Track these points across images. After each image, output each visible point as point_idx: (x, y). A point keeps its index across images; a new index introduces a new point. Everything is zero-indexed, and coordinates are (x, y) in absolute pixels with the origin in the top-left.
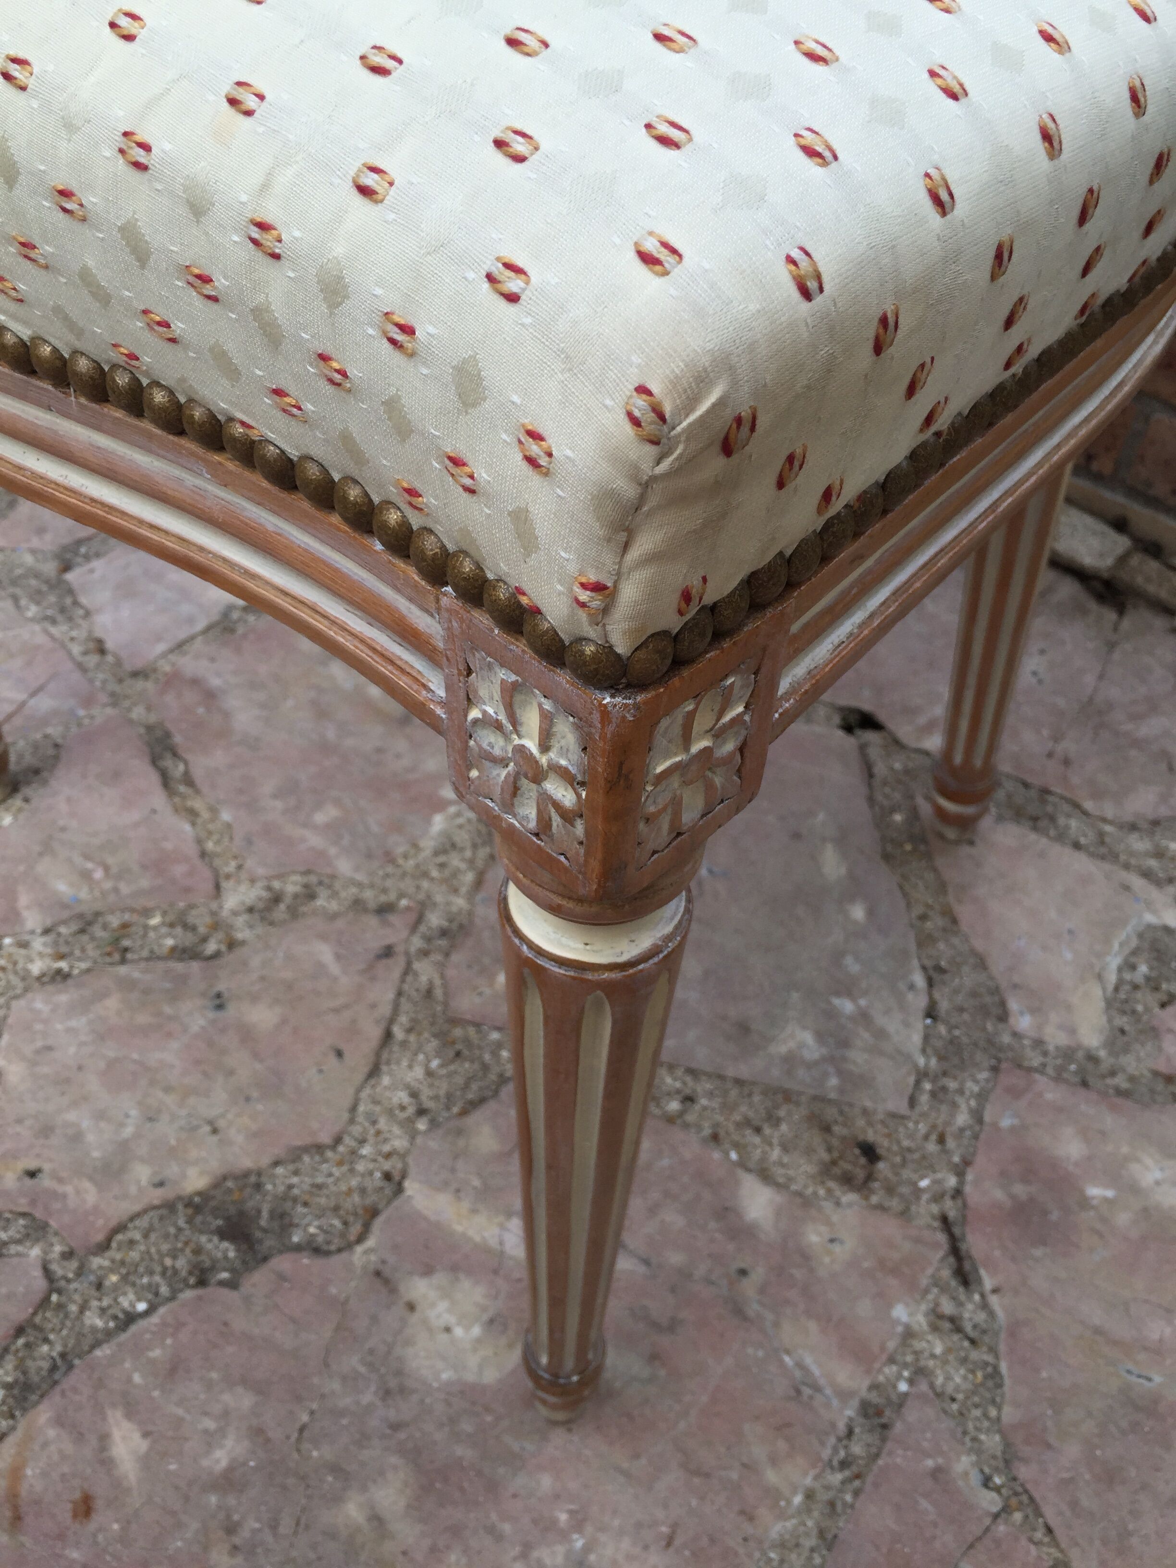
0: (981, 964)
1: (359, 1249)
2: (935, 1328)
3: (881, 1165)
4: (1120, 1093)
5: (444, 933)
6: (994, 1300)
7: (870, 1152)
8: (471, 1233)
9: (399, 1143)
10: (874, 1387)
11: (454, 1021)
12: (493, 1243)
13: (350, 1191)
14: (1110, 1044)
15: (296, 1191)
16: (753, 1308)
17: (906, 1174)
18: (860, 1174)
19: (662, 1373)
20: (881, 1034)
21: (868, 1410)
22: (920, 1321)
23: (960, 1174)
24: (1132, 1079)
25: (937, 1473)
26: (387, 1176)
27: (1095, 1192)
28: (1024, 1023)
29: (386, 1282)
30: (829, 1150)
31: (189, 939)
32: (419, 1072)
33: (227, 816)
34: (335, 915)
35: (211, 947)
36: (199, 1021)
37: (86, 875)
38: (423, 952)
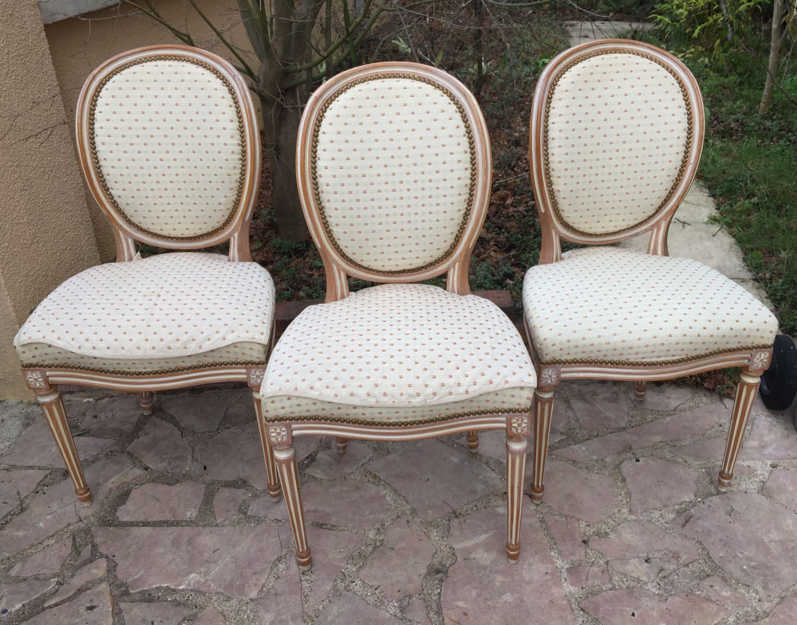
0: (491, 458)
1: (458, 559)
5: (412, 513)
7: (506, 493)
9: (445, 543)
11: (431, 523)
12: (474, 543)
13: (447, 554)
15: (439, 560)
20: (489, 477)
21: (541, 522)
22: (535, 507)
25: (555, 521)
26: (450, 548)
29: (467, 559)
31: (373, 546)
32: (435, 533)
33: (350, 525)
34: (392, 524)
35: (378, 544)
36: (393, 553)
37: (340, 552)
38: (413, 517)
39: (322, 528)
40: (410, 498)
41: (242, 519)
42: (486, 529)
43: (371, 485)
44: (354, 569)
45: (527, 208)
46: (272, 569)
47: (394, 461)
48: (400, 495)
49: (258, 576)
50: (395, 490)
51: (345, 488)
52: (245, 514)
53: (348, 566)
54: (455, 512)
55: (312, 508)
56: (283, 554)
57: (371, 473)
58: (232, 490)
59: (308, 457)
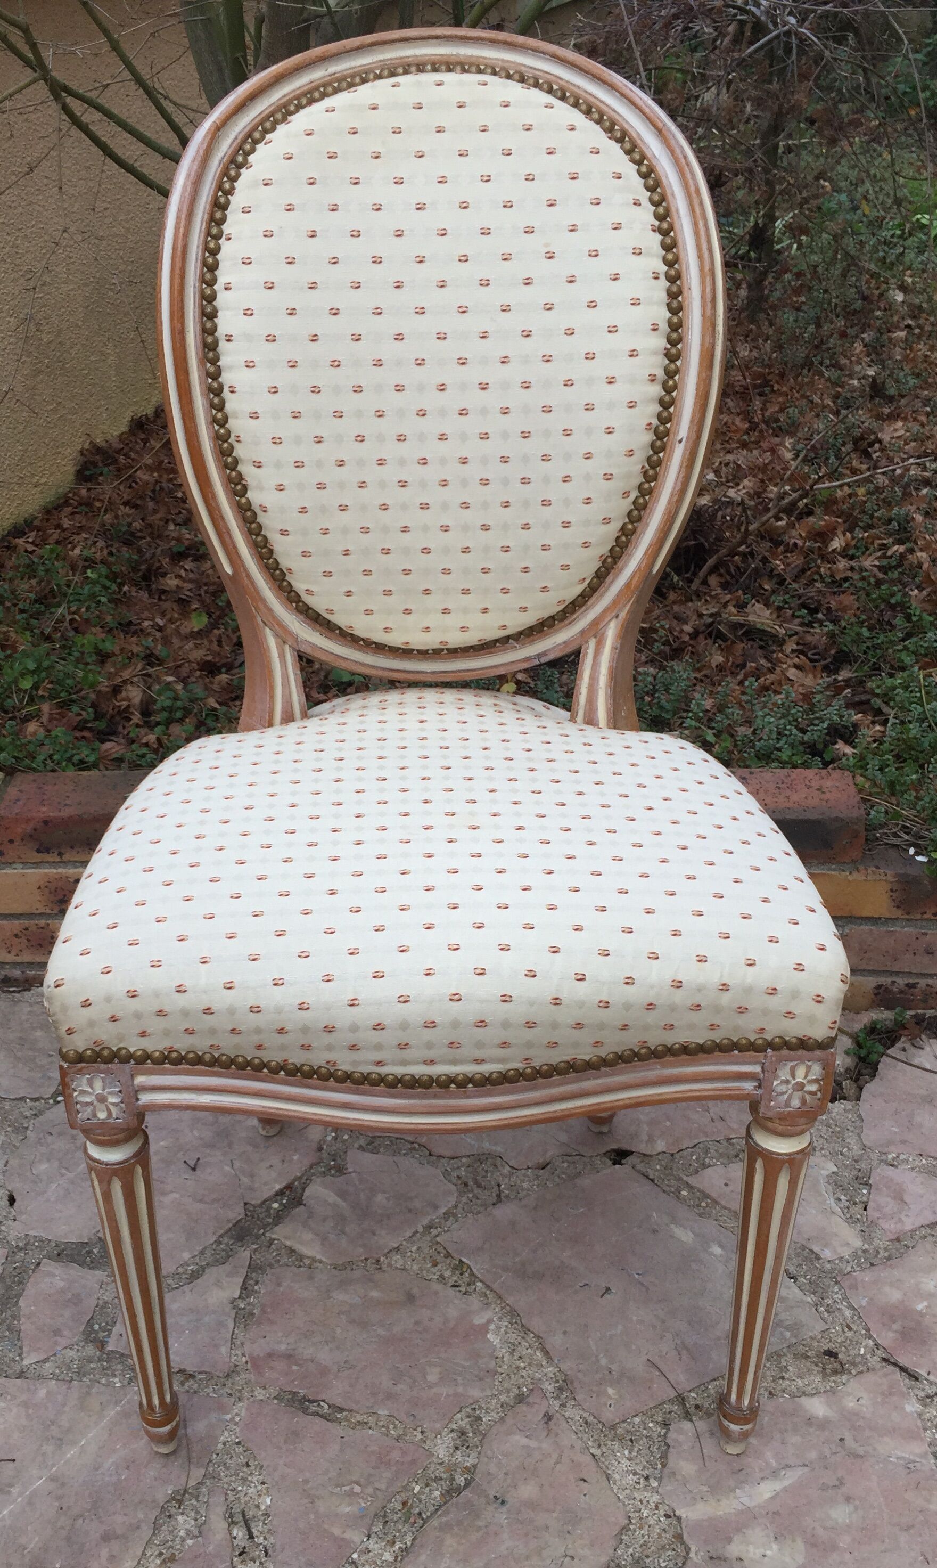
1: (692, 1555)
2: (925, 1405)
3: (840, 1356)
4: (889, 1258)
5: (561, 1389)
6: (931, 1378)
7: (831, 1354)
8: (727, 1511)
9: (655, 1498)
10: (930, 1445)
11: (613, 1427)
12: (740, 1507)
13: (660, 1536)
14: (864, 1241)
15: (637, 1555)
16: (861, 1451)
17: (852, 1352)
18: (838, 1366)
19: (857, 1502)
22: (918, 1407)
23: (870, 1337)
24: (886, 1249)
26: (667, 1516)
27: (920, 1307)
28: (827, 1254)
29: (719, 1558)
30: (817, 1365)
31: (445, 1485)
32: (625, 1462)
33: (383, 1412)
34: (502, 1419)
35: (460, 1480)
36: (502, 1517)
37: (351, 1494)
38: (563, 1405)
39: (305, 1411)
40: (556, 1341)
41: (90, 1361)
42: (774, 1463)
43: (451, 1292)
44: (388, 1556)
45: (885, 562)
46: (156, 1527)
47: (513, 1224)
48: (526, 1330)
49: (115, 1546)
50: (513, 1313)
51: (375, 1294)
52: (102, 1344)
53: (371, 1544)
54: (681, 1399)
55: (283, 1347)
56: (192, 1483)
57: (448, 1255)
58: (75, 1271)
59: (281, 1193)
